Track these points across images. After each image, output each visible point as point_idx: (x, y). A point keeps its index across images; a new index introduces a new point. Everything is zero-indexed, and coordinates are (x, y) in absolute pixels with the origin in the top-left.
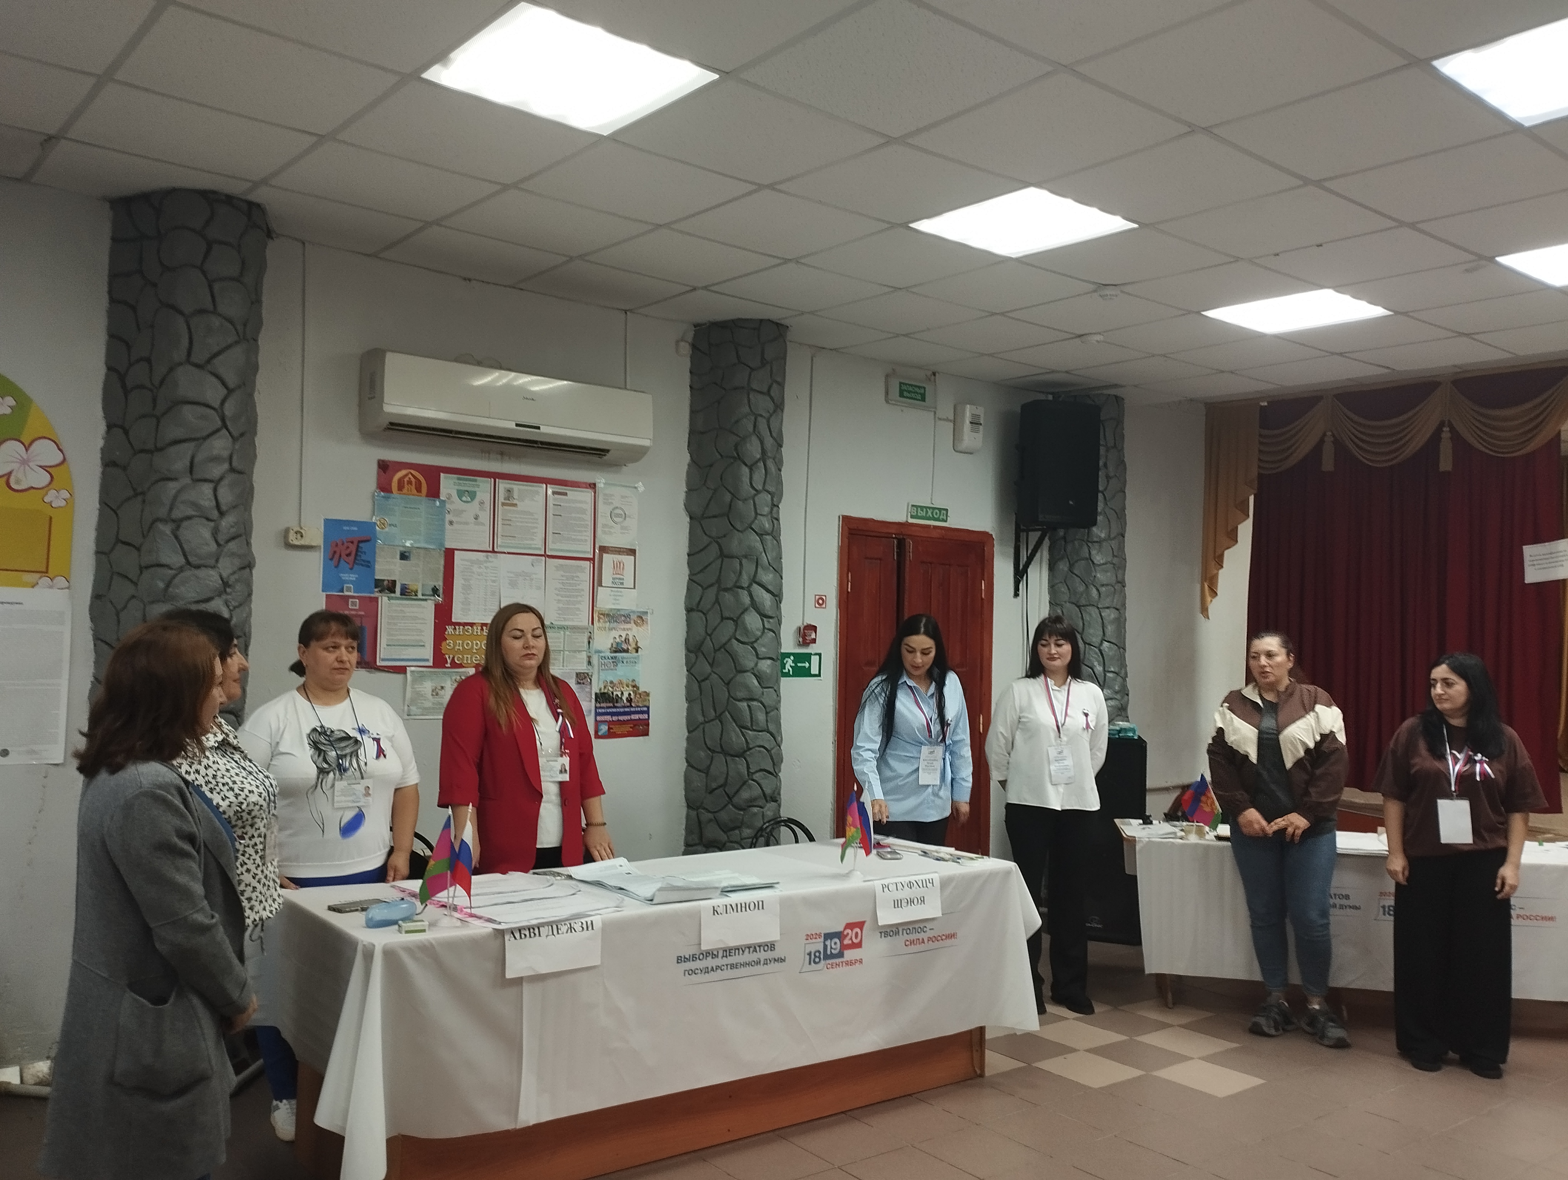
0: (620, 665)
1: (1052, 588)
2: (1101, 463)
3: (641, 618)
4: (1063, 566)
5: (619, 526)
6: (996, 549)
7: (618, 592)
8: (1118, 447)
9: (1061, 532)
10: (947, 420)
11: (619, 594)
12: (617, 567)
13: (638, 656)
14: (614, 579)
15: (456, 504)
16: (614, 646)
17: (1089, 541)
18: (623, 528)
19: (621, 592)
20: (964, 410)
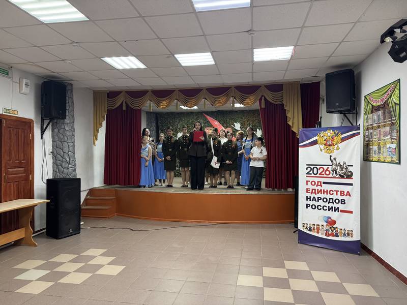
1: (53, 137)
2: (67, 102)
4: (56, 130)
6: (35, 125)
8: (72, 98)
9: (55, 121)
10: (17, 83)
17: (64, 123)
20: (23, 80)
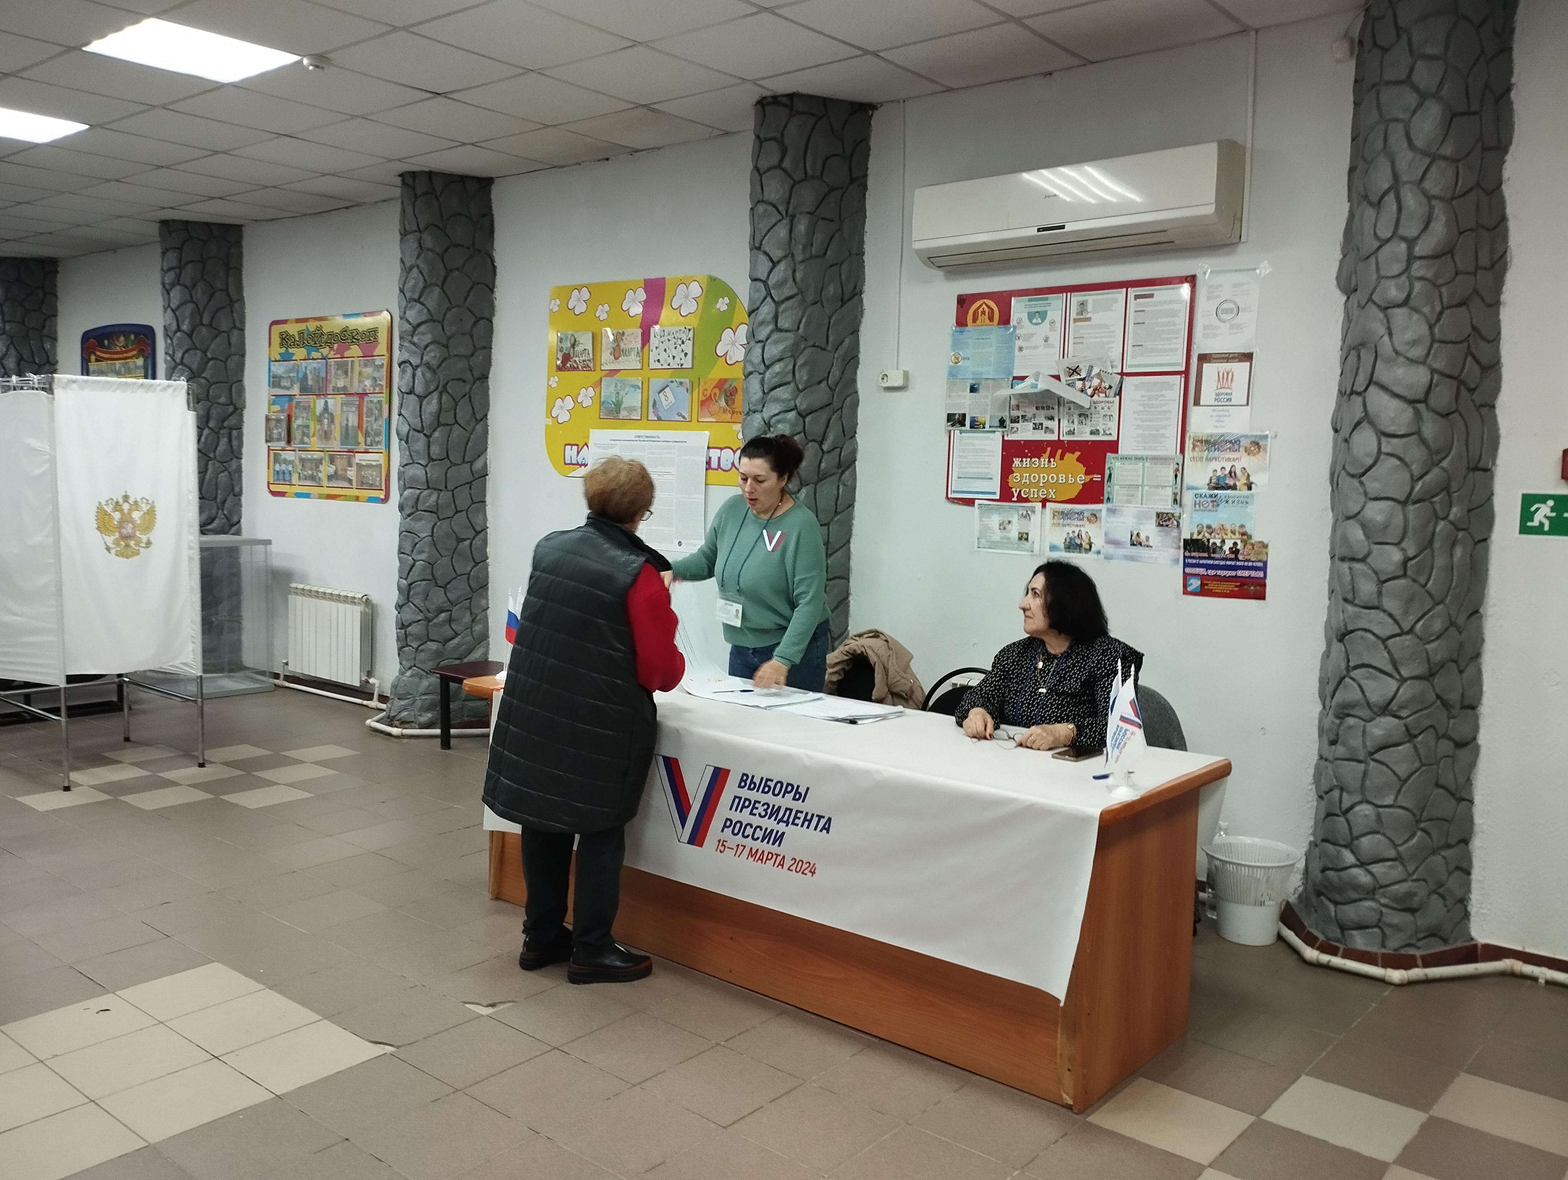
0: (1222, 505)
3: (1257, 445)
5: (1227, 325)
7: (1223, 410)
11: (1225, 413)
12: (1225, 379)
13: (1252, 495)
14: (1217, 395)
15: (1027, 327)
16: (1213, 481)
18: (1232, 327)
19: (1228, 411)
